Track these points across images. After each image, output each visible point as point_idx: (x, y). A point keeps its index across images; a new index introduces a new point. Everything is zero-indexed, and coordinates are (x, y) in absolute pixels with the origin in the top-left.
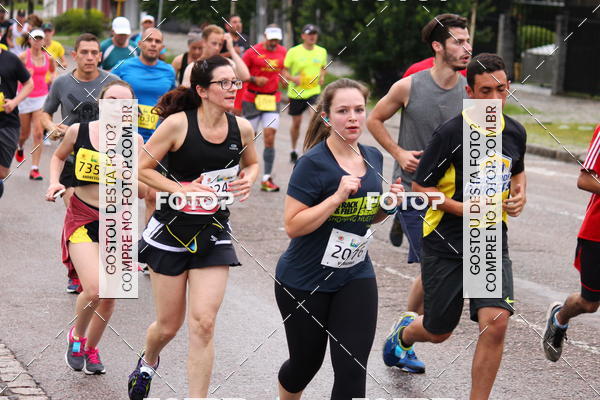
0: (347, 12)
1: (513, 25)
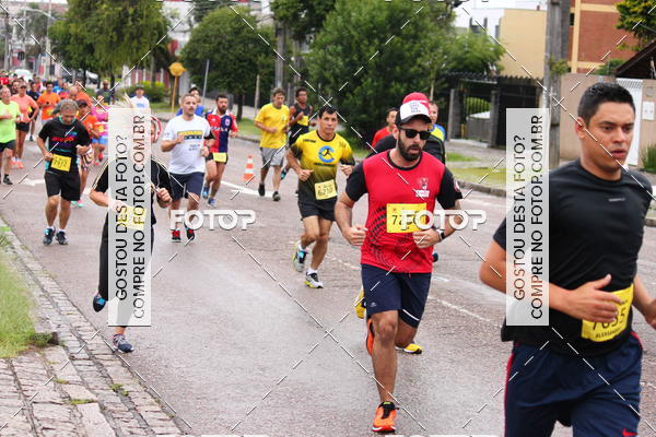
1: (460, 97)
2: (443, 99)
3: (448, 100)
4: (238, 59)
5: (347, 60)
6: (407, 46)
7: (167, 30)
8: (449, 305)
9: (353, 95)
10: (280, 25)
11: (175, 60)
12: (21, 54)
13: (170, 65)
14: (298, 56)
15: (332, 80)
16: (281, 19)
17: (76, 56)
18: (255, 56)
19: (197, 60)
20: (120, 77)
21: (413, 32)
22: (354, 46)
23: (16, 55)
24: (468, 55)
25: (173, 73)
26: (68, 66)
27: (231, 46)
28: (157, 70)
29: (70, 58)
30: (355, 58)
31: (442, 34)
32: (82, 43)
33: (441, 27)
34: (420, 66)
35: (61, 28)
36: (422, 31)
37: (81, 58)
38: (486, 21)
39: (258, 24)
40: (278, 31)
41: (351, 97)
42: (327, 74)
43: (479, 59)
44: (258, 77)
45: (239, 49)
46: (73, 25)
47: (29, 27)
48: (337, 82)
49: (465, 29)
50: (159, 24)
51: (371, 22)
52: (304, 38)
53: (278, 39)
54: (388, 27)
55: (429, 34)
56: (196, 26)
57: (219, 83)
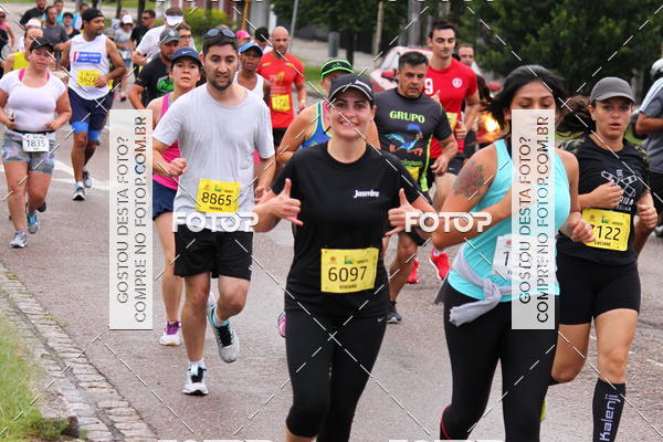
0: (516, 22)
9: (537, 36)
15: (502, 12)
41: (533, 41)
44: (381, 5)
48: (510, 16)
57: (317, 14)
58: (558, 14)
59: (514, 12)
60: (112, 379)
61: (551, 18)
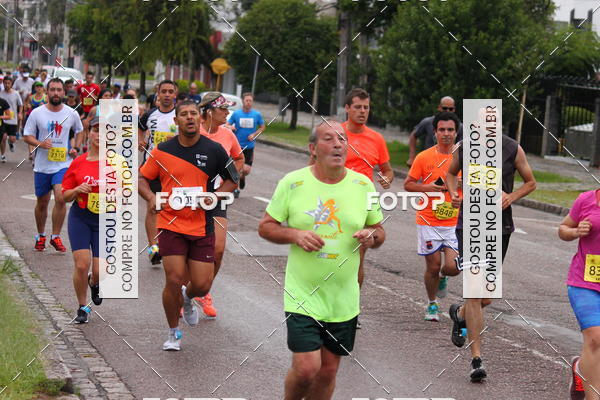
0: (414, 90)
1: (558, 106)
2: (537, 108)
3: (543, 109)
4: (293, 55)
5: (423, 59)
6: (495, 43)
7: (209, 19)
8: (541, 355)
9: (429, 100)
10: (344, 16)
11: (218, 55)
12: (33, 43)
13: (212, 61)
14: (365, 54)
15: (404, 82)
16: (345, 8)
17: (100, 47)
18: (314, 53)
19: (245, 56)
20: (152, 74)
21: (503, 26)
22: (432, 42)
23: (27, 45)
24: (568, 55)
25: (216, 71)
26: (90, 60)
27: (284, 40)
28: (197, 67)
29: (93, 50)
30: (433, 57)
31: (537, 30)
32: (107, 32)
33: (537, 22)
34: (510, 67)
35: (82, 14)
36: (514, 24)
37: (106, 51)
38: (590, 14)
39: (318, 14)
40: (341, 23)
41: (427, 103)
42: (398, 76)
43: (581, 59)
45: (294, 44)
46: (96, 11)
47: (44, 11)
48: (410, 85)
49: (565, 23)
50: (199, 12)
51: (453, 14)
52: (373, 32)
53: (340, 32)
54: (473, 20)
55: (523, 30)
56: (243, 15)
57: (270, 84)
58: (444, 84)
59: (413, 82)
60: (101, 351)
61: (440, 87)
